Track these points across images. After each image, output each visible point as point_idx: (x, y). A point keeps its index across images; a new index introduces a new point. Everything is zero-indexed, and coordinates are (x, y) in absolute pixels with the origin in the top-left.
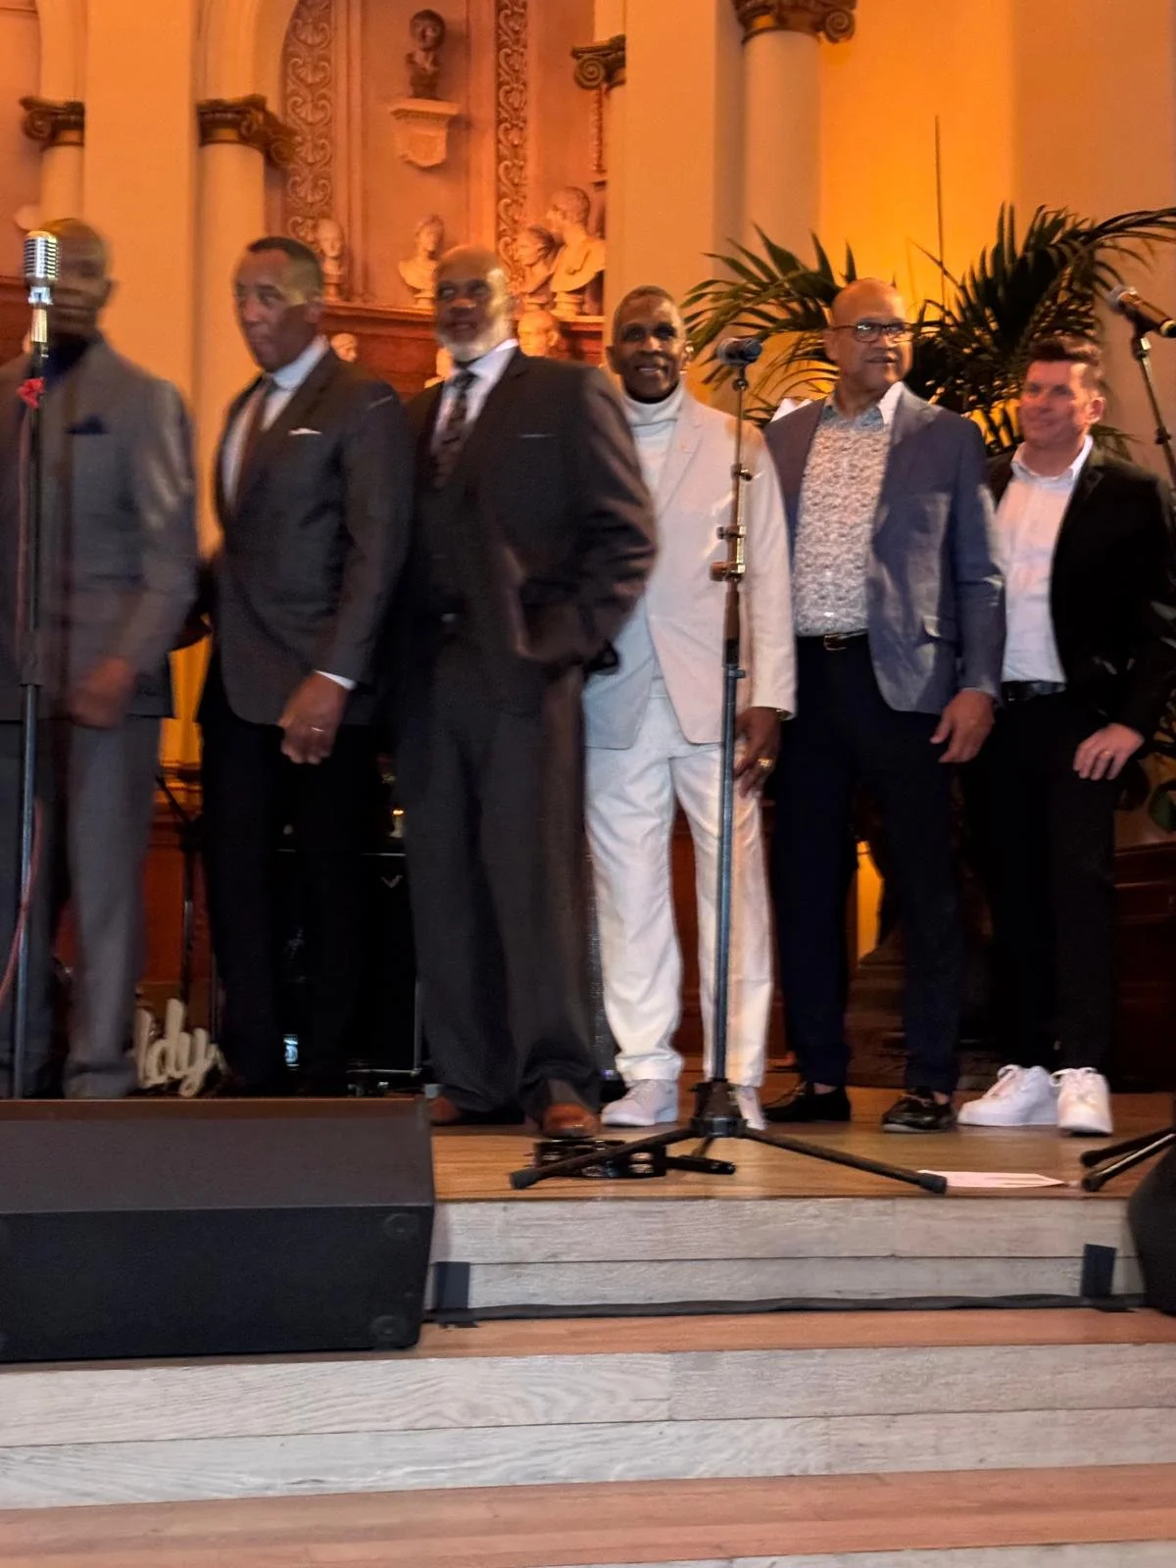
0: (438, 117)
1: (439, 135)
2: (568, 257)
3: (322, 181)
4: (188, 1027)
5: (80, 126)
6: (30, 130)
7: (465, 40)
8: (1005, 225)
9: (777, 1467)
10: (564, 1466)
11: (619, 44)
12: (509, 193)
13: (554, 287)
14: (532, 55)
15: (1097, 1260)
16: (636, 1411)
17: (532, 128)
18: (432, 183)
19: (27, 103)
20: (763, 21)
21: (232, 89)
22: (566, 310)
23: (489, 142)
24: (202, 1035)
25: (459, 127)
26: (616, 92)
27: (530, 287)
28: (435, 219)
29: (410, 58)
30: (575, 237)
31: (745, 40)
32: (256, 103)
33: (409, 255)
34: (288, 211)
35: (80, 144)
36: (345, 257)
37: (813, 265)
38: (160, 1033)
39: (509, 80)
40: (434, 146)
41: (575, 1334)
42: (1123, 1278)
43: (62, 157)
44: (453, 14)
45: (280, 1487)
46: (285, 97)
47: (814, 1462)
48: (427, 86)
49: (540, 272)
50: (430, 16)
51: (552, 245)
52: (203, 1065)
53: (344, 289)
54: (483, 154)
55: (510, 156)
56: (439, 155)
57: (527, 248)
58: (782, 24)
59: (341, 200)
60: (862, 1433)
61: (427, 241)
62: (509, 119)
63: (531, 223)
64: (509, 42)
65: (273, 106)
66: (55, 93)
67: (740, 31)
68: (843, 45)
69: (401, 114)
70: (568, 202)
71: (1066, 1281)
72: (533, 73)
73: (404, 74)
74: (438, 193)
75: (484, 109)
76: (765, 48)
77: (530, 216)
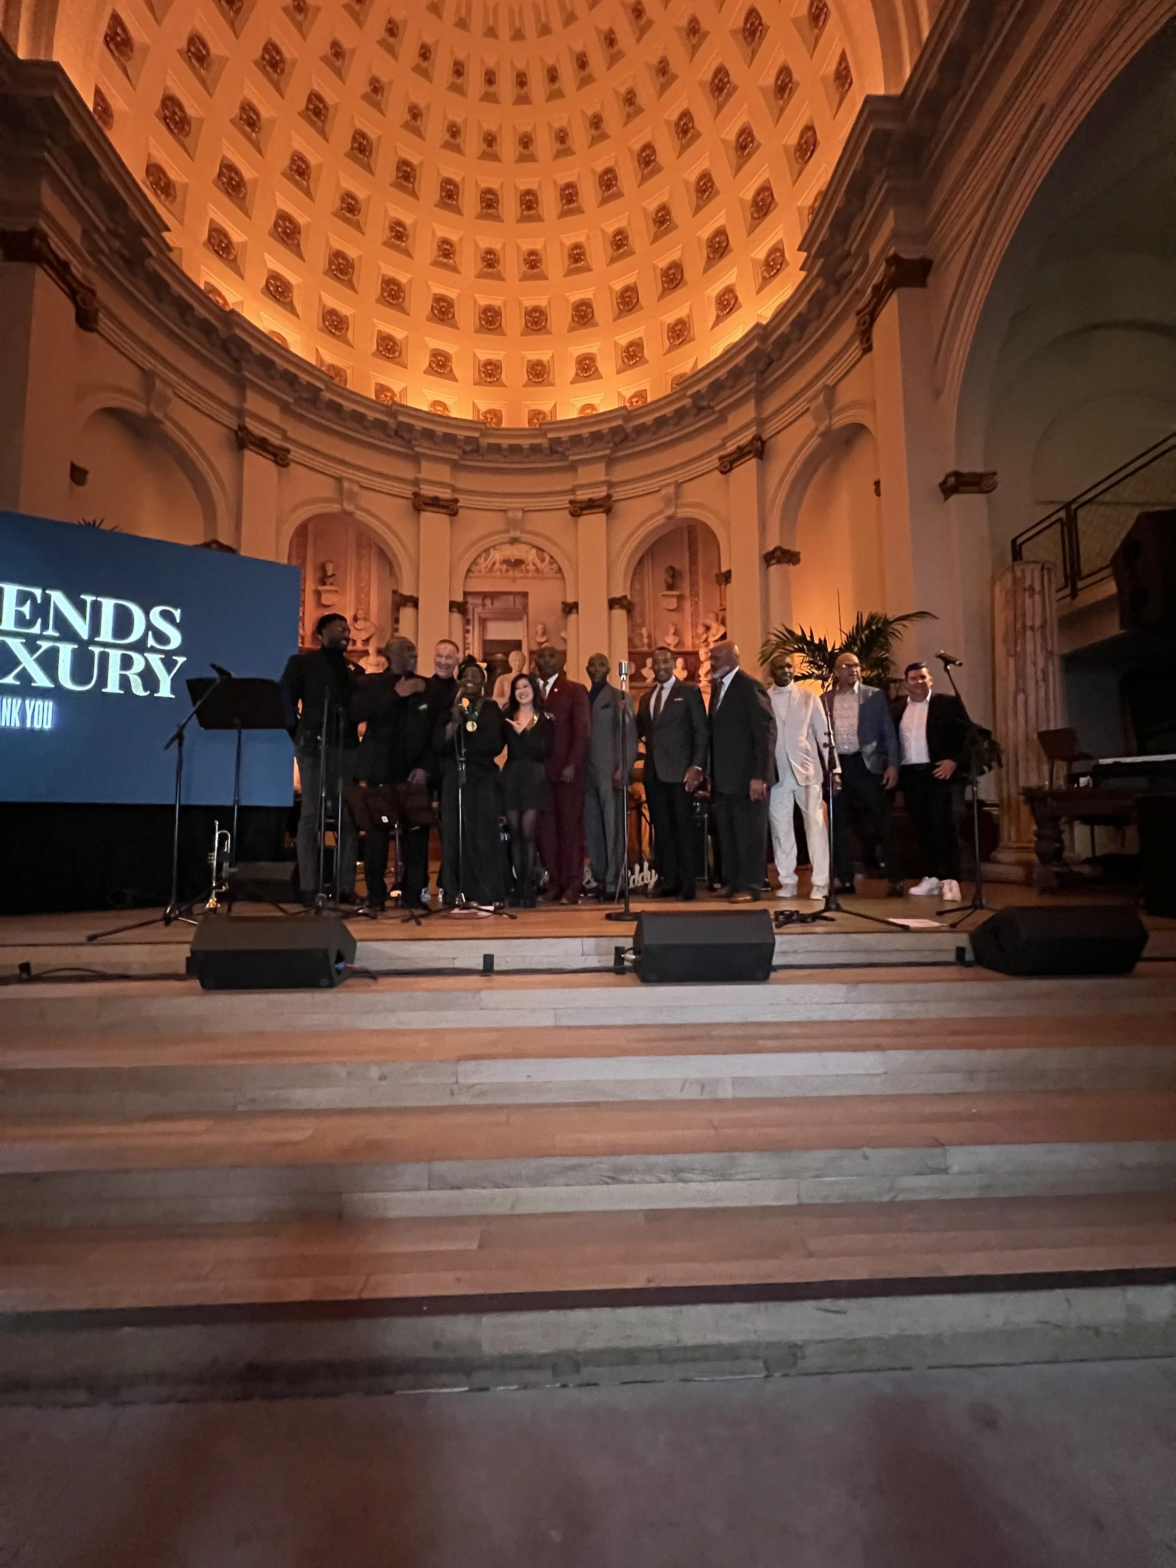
0: (673, 596)
1: (675, 600)
2: (713, 631)
3: (642, 615)
4: (650, 869)
5: (577, 608)
6: (564, 611)
8: (859, 618)
9: (878, 1017)
10: (815, 1016)
11: (729, 572)
12: (695, 614)
13: (709, 640)
14: (700, 576)
15: (960, 951)
16: (837, 1001)
17: (701, 597)
19: (563, 603)
20: (774, 561)
21: (618, 594)
22: (712, 646)
23: (689, 601)
24: (653, 871)
25: (680, 598)
26: (729, 585)
27: (702, 640)
28: (674, 624)
29: (666, 580)
30: (714, 625)
31: (768, 567)
32: (625, 597)
33: (667, 634)
34: (633, 626)
35: (578, 612)
36: (649, 637)
37: (799, 633)
38: (641, 870)
39: (694, 584)
41: (809, 975)
42: (969, 956)
43: (573, 617)
44: (677, 567)
45: (735, 1020)
46: (631, 595)
47: (890, 1016)
48: (670, 587)
49: (705, 636)
50: (672, 568)
51: (708, 628)
52: (655, 878)
53: (649, 646)
54: (688, 605)
55: (695, 604)
56: (675, 606)
57: (701, 630)
58: (779, 562)
59: (647, 622)
60: (904, 1007)
61: (672, 630)
62: (695, 595)
63: (701, 622)
64: (693, 573)
65: (629, 597)
66: (570, 600)
67: (765, 565)
68: (797, 566)
69: (664, 596)
70: (712, 616)
71: (952, 957)
72: (701, 582)
73: (664, 586)
74: (675, 616)
75: (687, 592)
76: (774, 569)
77: (701, 621)
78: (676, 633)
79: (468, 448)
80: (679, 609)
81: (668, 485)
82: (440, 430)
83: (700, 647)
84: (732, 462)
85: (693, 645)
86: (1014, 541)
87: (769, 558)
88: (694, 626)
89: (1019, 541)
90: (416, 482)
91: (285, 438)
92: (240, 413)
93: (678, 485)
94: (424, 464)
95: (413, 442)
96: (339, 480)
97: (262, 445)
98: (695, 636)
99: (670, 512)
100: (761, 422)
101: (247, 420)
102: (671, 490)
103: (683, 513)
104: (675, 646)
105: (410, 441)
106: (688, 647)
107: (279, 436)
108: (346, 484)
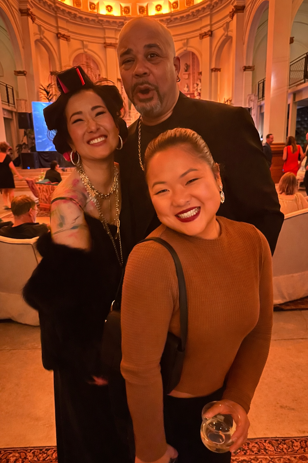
0: (187, 74)
7: (189, 66)
11: (202, 72)
12: (193, 80)
14: (195, 67)
17: (196, 74)
18: (187, 80)
22: (199, 91)
23: (192, 76)
25: (189, 74)
26: (201, 76)
28: (187, 84)
29: (185, 69)
33: (185, 87)
39: (193, 69)
40: (187, 76)
44: (188, 63)
48: (186, 71)
49: (196, 88)
50: (186, 64)
51: (198, 85)
55: (194, 77)
57: (195, 85)
58: (215, 71)
61: (186, 86)
62: (194, 73)
64: (193, 65)
68: (220, 72)
69: (184, 74)
72: (196, 69)
73: (184, 70)
74: (187, 81)
75: (191, 73)
76: (213, 73)
77: (196, 82)
78: (187, 87)
79: (120, 24)
80: (189, 78)
81: (184, 39)
82: (111, 20)
83: (195, 91)
84: (203, 36)
85: (193, 91)
86: (258, 82)
87: (212, 70)
88: (193, 84)
89: (260, 83)
90: (104, 38)
91: (69, 31)
92: (57, 27)
93: (188, 39)
94: (106, 30)
95: (103, 24)
96: (82, 41)
97: (63, 36)
98: (194, 88)
99: (185, 48)
100: (211, 25)
101: (59, 29)
102: (185, 41)
103: (189, 49)
104: (188, 91)
105: (102, 24)
106: (191, 92)
107: (67, 32)
108: (85, 43)
